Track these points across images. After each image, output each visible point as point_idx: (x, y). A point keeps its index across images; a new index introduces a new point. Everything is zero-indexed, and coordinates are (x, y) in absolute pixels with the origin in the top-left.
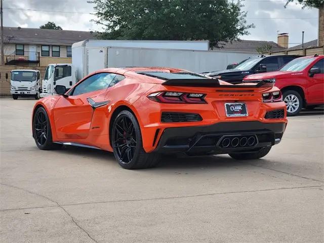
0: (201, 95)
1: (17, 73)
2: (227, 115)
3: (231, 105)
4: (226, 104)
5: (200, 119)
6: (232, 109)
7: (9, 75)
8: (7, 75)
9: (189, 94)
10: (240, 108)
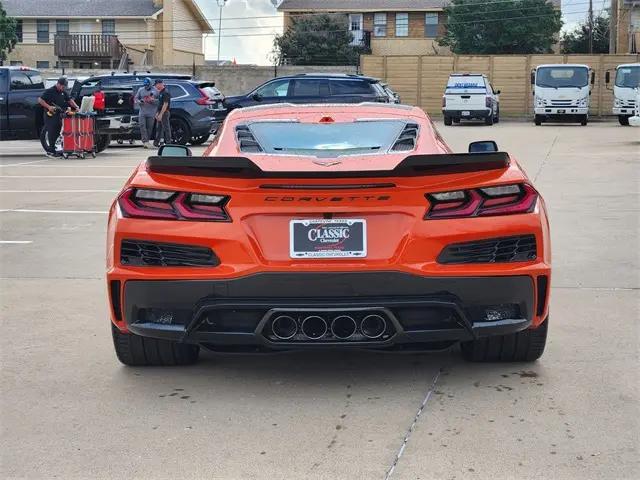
0: (217, 199)
1: (629, 71)
2: (293, 254)
3: (313, 226)
4: (292, 223)
5: (213, 259)
6: (314, 236)
7: (612, 74)
8: (608, 75)
9: (190, 194)
10: (341, 234)
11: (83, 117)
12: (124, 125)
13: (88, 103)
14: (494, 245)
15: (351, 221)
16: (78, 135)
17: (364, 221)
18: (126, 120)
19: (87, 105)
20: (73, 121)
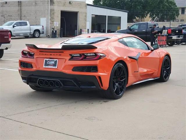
2: (44, 67)
3: (48, 60)
4: (45, 59)
5: (32, 67)
6: (48, 63)
9: (30, 52)
10: (53, 63)
11: (163, 36)
12: (178, 38)
13: (165, 32)
14: (86, 67)
15: (55, 60)
16: (161, 41)
17: (57, 60)
18: (179, 37)
19: (164, 33)
20: (160, 37)
